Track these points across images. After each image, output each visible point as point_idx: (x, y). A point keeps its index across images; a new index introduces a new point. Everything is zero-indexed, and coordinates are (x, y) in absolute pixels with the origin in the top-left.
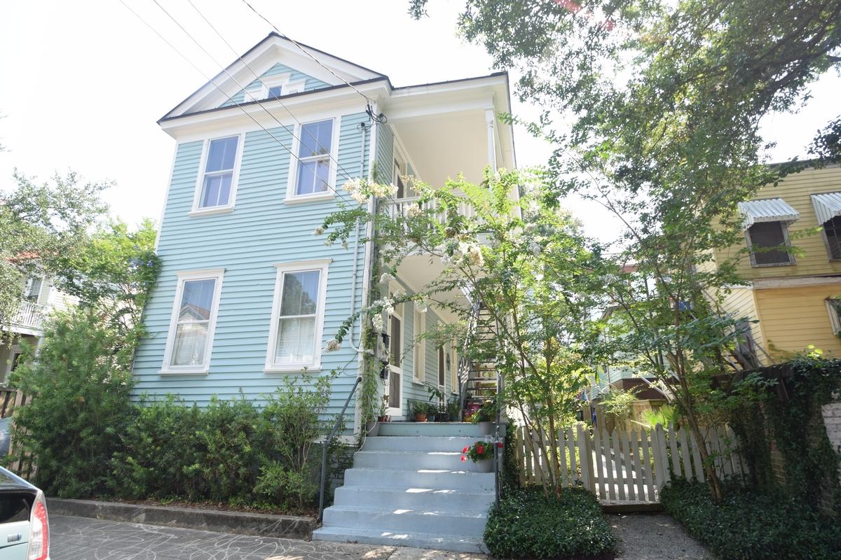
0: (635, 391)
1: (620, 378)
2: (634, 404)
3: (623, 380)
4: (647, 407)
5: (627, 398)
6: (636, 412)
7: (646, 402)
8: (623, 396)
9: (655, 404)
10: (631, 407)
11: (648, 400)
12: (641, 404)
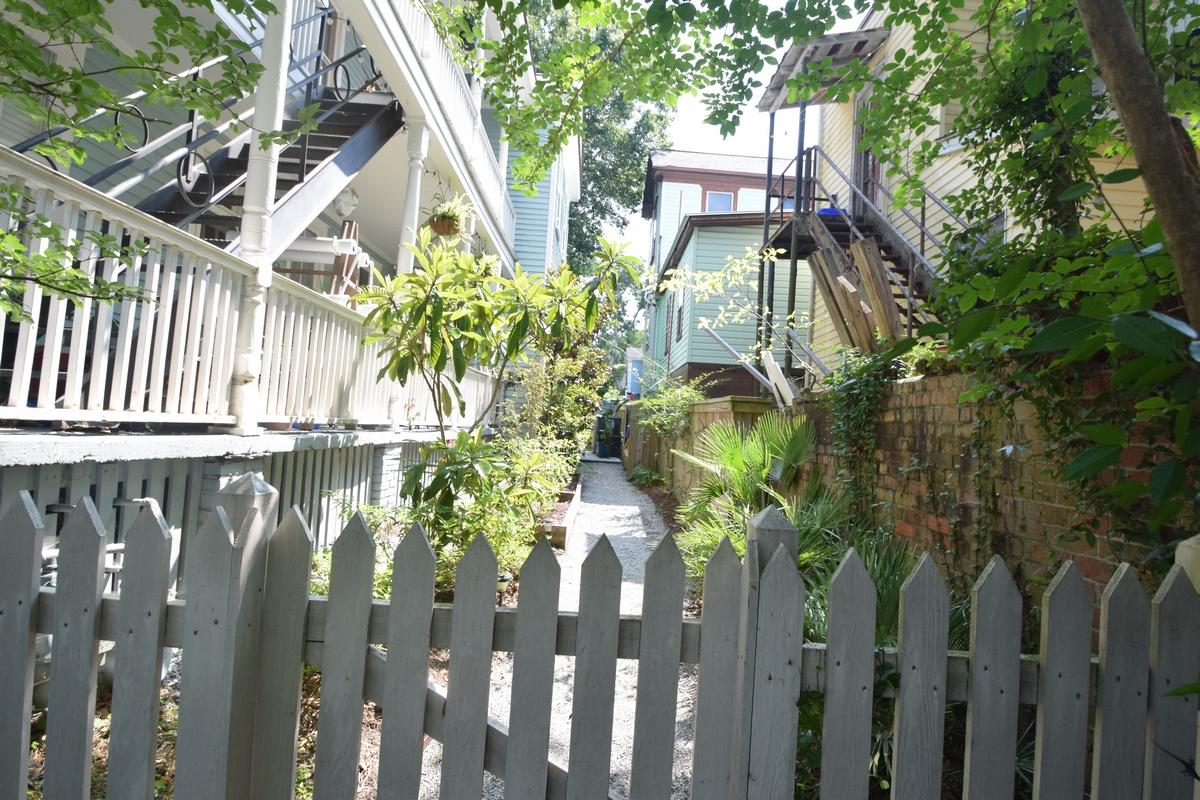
0: (703, 383)
1: (685, 361)
2: (696, 409)
3: (690, 364)
4: (722, 415)
5: (686, 395)
6: (696, 426)
7: (724, 403)
8: (678, 391)
9: (745, 409)
10: (689, 415)
11: (728, 398)
12: (710, 409)
